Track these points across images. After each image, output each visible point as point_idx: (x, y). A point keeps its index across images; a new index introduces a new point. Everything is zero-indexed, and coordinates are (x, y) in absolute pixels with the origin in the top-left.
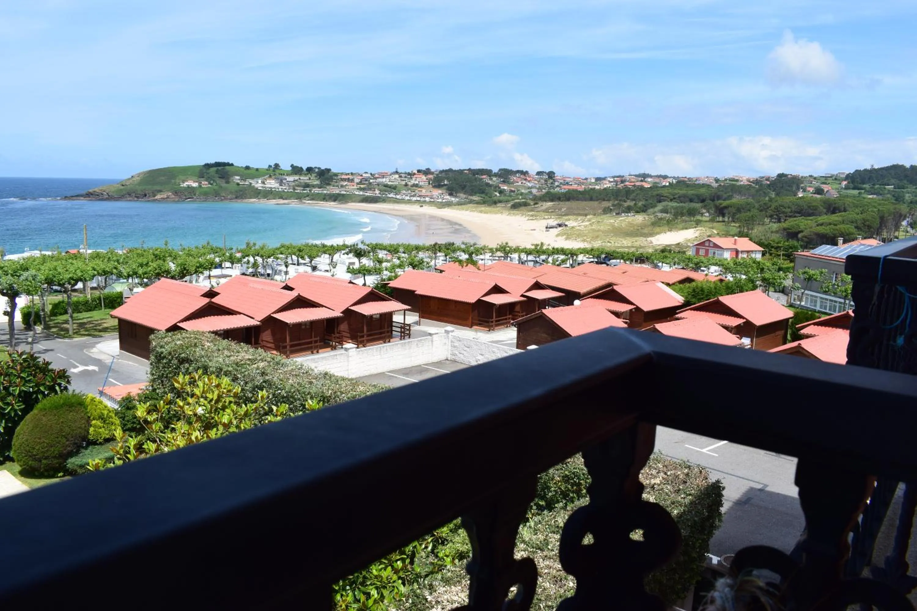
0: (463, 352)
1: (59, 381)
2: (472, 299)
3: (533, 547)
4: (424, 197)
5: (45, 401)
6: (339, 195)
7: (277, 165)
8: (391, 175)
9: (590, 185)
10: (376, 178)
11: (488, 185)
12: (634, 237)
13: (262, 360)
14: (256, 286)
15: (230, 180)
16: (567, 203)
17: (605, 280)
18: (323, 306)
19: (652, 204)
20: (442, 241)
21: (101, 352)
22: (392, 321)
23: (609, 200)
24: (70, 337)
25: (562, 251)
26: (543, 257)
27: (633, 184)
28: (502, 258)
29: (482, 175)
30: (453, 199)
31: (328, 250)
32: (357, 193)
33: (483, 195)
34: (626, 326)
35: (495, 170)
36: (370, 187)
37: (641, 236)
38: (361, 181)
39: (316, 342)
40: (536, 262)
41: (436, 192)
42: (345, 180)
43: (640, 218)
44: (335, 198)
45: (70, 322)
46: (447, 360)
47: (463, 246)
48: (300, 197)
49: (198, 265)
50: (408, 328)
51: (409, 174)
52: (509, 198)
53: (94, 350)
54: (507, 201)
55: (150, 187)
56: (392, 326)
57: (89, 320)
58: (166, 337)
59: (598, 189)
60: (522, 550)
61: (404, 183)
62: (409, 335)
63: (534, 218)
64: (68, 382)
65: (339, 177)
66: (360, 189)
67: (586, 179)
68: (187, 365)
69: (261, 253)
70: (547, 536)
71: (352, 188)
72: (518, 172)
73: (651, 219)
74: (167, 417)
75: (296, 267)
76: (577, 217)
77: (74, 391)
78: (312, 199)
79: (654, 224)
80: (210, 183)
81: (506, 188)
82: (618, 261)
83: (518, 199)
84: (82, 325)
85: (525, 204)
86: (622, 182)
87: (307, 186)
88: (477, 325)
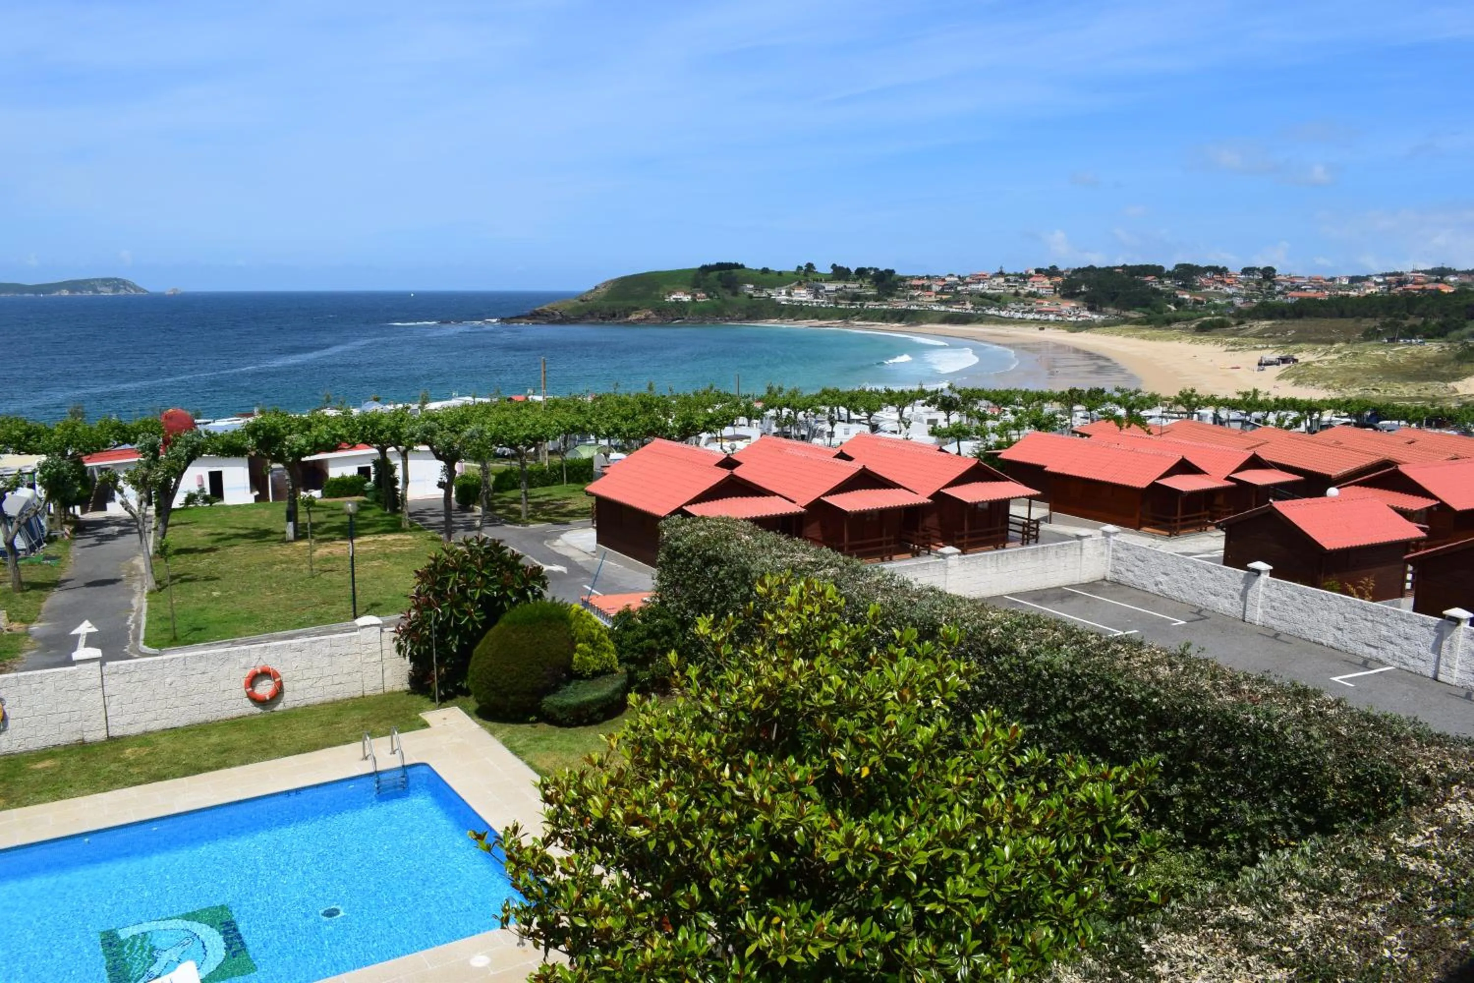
0: (1132, 568)
1: (532, 583)
2: (1142, 482)
3: (1314, 887)
4: (1048, 313)
5: (514, 611)
6: (907, 311)
7: (810, 266)
8: (991, 278)
9: (1340, 289)
10: (967, 284)
11: (1156, 291)
12: (1423, 380)
13: (831, 565)
14: (796, 453)
15: (739, 291)
16: (1297, 321)
17: (1376, 455)
18: (899, 487)
19: (1456, 321)
20: (1085, 385)
21: (569, 546)
22: (1007, 514)
23: (1374, 316)
24: (526, 524)
25: (1292, 404)
26: (1257, 414)
27: (1420, 287)
28: (1185, 416)
29: (1146, 275)
30: (1095, 317)
31: (897, 399)
32: (935, 308)
33: (1148, 310)
34: (1423, 535)
35: (1169, 267)
36: (958, 298)
37: (1436, 380)
38: (943, 289)
39: (888, 543)
40: (1245, 423)
41: (1067, 306)
42: (916, 287)
43: (1433, 348)
44: (901, 316)
45: (524, 501)
46: (1105, 580)
47: (1117, 395)
48: (845, 316)
49: (708, 419)
50: (1034, 526)
51: (1021, 276)
52: (1193, 314)
53: (558, 542)
54: (1190, 320)
55: (621, 302)
56: (1008, 522)
57: (547, 498)
58: (682, 524)
59: (1354, 297)
60: (1294, 891)
61: (1013, 291)
62: (1036, 538)
63: (1236, 347)
64: (544, 586)
65: (907, 283)
66: (942, 302)
67: (1333, 279)
68: (715, 568)
69: (793, 402)
70: (1335, 870)
71: (929, 301)
72: (1209, 269)
73: (1456, 348)
74: (681, 645)
75: (845, 425)
76: (1314, 346)
77: (554, 598)
78: (865, 319)
79: (1461, 358)
80: (708, 296)
81: (1187, 297)
82: (1396, 422)
83: (1209, 315)
84: (538, 506)
85: (1222, 325)
86: (1400, 283)
87: (855, 297)
88: (1149, 525)
